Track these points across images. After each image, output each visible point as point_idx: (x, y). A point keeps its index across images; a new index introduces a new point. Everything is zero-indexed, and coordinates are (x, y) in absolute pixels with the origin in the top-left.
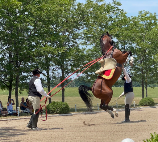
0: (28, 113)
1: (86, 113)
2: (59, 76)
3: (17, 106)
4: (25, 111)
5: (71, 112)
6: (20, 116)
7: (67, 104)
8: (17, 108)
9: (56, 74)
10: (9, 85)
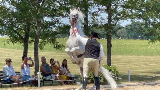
0: (53, 81)
1: (145, 83)
2: (103, 24)
3: (36, 71)
4: (48, 78)
5: (122, 83)
6: (41, 86)
7: (115, 69)
8: (36, 74)
9: (99, 19)
10: (23, 36)
